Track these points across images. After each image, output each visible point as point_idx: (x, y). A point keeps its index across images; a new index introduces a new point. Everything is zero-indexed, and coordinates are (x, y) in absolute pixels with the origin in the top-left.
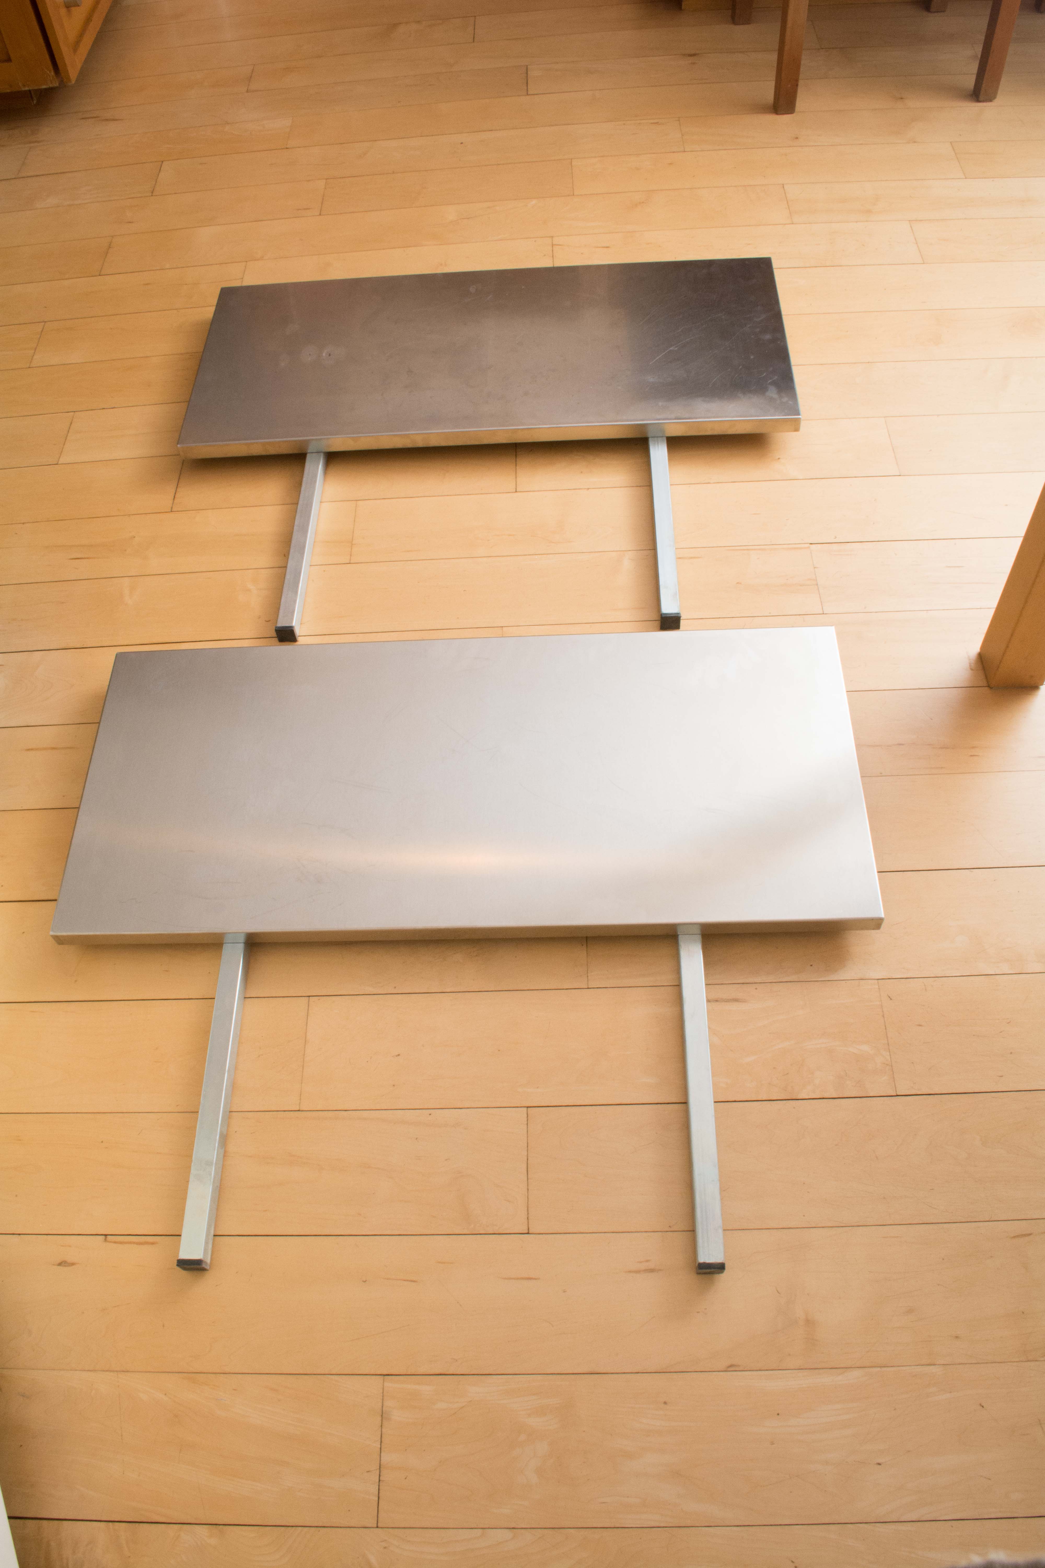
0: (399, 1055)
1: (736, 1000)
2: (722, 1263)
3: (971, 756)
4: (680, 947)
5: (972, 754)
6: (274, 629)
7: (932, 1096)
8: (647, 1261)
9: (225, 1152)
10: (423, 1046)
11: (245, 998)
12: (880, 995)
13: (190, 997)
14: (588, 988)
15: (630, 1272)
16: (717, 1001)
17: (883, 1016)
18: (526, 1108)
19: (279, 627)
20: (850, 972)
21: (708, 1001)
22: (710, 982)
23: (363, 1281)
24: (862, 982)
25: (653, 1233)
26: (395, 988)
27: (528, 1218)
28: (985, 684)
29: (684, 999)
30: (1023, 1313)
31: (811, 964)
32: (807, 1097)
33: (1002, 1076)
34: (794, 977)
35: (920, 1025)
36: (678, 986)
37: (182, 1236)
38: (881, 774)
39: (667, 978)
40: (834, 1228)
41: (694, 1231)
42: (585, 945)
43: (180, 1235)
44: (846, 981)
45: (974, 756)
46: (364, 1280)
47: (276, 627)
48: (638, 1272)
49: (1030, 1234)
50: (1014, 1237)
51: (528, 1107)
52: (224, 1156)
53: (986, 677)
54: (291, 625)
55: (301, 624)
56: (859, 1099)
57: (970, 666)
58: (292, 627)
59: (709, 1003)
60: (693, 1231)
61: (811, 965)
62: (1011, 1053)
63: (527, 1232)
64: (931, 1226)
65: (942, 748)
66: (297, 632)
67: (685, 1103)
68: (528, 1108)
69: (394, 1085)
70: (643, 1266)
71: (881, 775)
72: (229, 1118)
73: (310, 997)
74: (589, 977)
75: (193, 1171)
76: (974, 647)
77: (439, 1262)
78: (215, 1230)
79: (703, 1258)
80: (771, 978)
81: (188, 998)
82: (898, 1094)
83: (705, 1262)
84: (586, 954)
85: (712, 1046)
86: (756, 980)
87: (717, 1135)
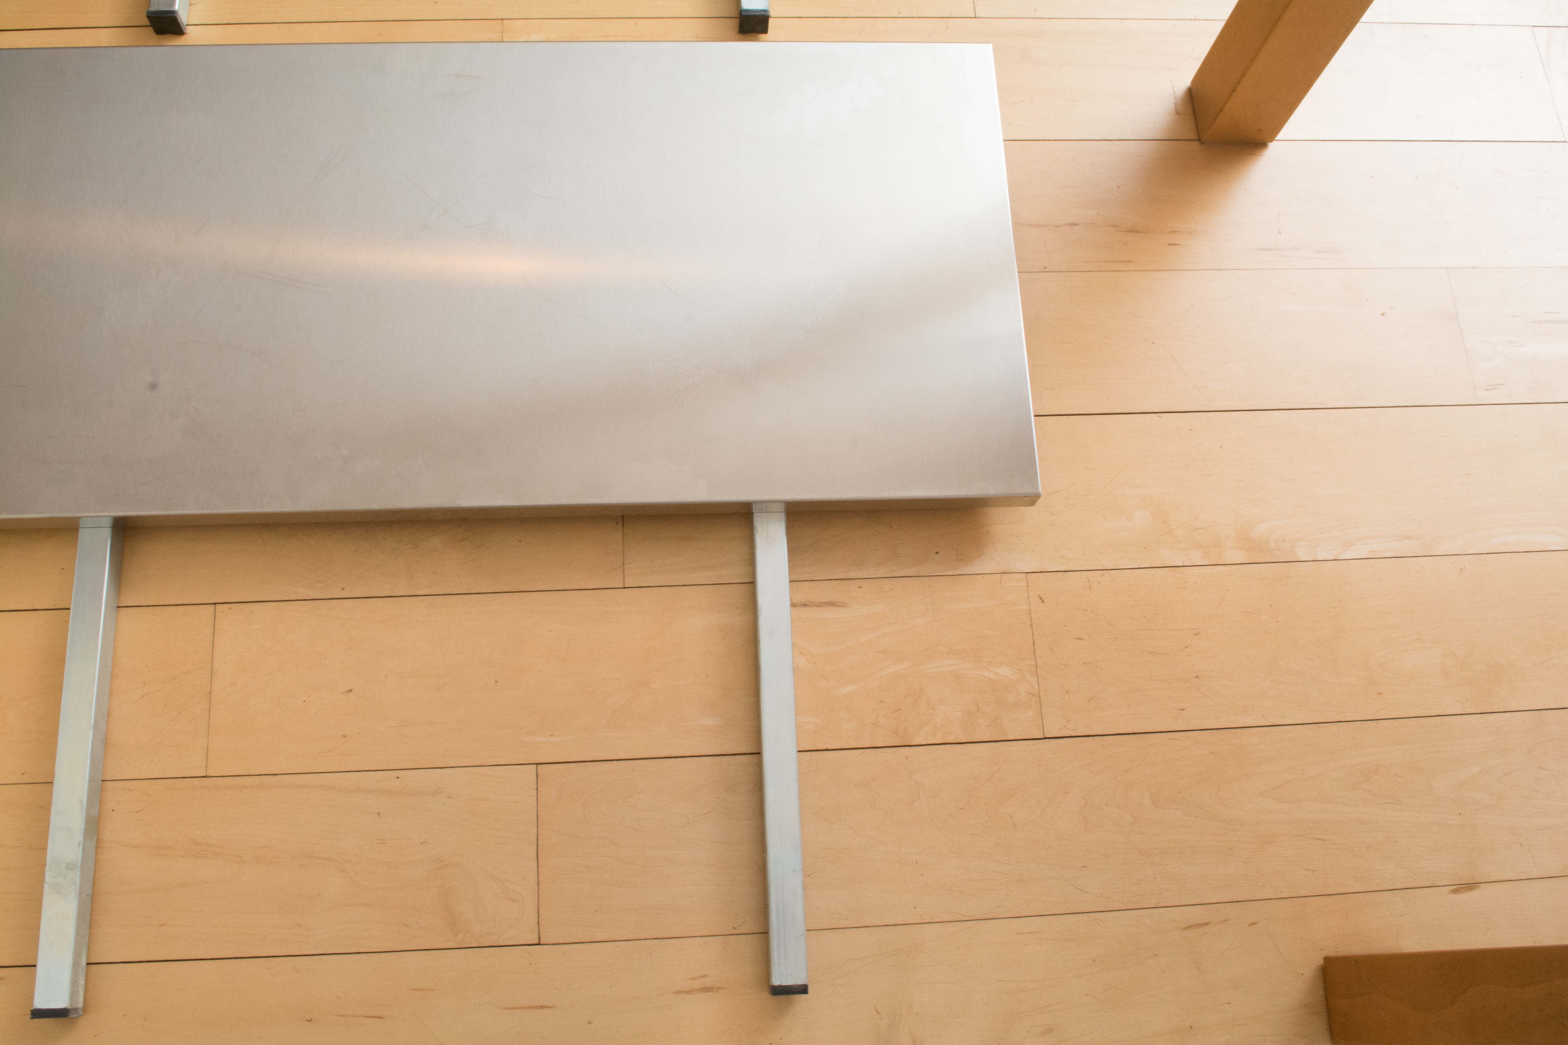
0: (350, 691)
1: (832, 604)
2: (804, 985)
3: (1169, 245)
4: (755, 532)
5: (1171, 243)
6: (145, 15)
7: (1091, 738)
8: (704, 976)
9: (98, 841)
10: (386, 676)
11: (118, 607)
12: (1029, 597)
13: (35, 608)
14: (625, 588)
15: (679, 992)
16: (805, 605)
17: (1032, 626)
18: (535, 765)
19: (154, 13)
20: (988, 563)
21: (793, 605)
22: (796, 578)
23: (307, 1020)
24: (1005, 576)
25: (711, 938)
26: (343, 589)
27: (538, 923)
28: (1193, 135)
29: (759, 608)
30: (1191, 1028)
31: (937, 550)
32: (925, 743)
33: (1184, 709)
34: (912, 571)
35: (1080, 639)
36: (752, 583)
37: (38, 967)
38: (1045, 268)
39: (736, 573)
40: (954, 923)
41: (767, 933)
42: (620, 524)
43: (35, 966)
44: (983, 576)
45: (1172, 244)
46: (309, 1019)
47: (148, 11)
48: (689, 992)
49: (1206, 924)
50: (1186, 928)
51: (537, 764)
52: (97, 847)
53: (1197, 127)
54: (172, 9)
55: (190, 4)
56: (994, 743)
57: (1176, 108)
58: (174, 12)
59: (795, 609)
60: (765, 933)
61: (937, 553)
62: (1197, 677)
63: (537, 942)
64: (1081, 916)
65: (1129, 231)
66: (184, 17)
67: (759, 753)
68: (539, 765)
69: (344, 736)
70: (698, 984)
71: (1046, 270)
72: (102, 789)
73: (217, 605)
74: (626, 572)
75: (48, 878)
76: (1184, 78)
77: (415, 990)
78: (88, 956)
79: (776, 981)
80: (881, 572)
81: (31, 608)
82: (1046, 737)
83: (781, 984)
84: (621, 536)
85: (796, 670)
86: (861, 574)
87: (801, 798)
